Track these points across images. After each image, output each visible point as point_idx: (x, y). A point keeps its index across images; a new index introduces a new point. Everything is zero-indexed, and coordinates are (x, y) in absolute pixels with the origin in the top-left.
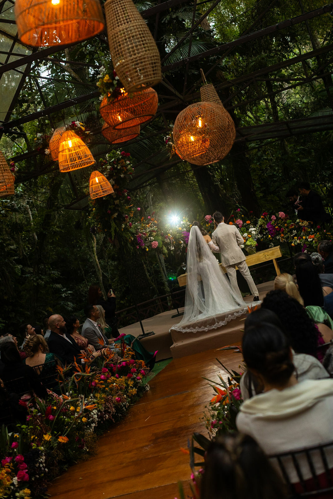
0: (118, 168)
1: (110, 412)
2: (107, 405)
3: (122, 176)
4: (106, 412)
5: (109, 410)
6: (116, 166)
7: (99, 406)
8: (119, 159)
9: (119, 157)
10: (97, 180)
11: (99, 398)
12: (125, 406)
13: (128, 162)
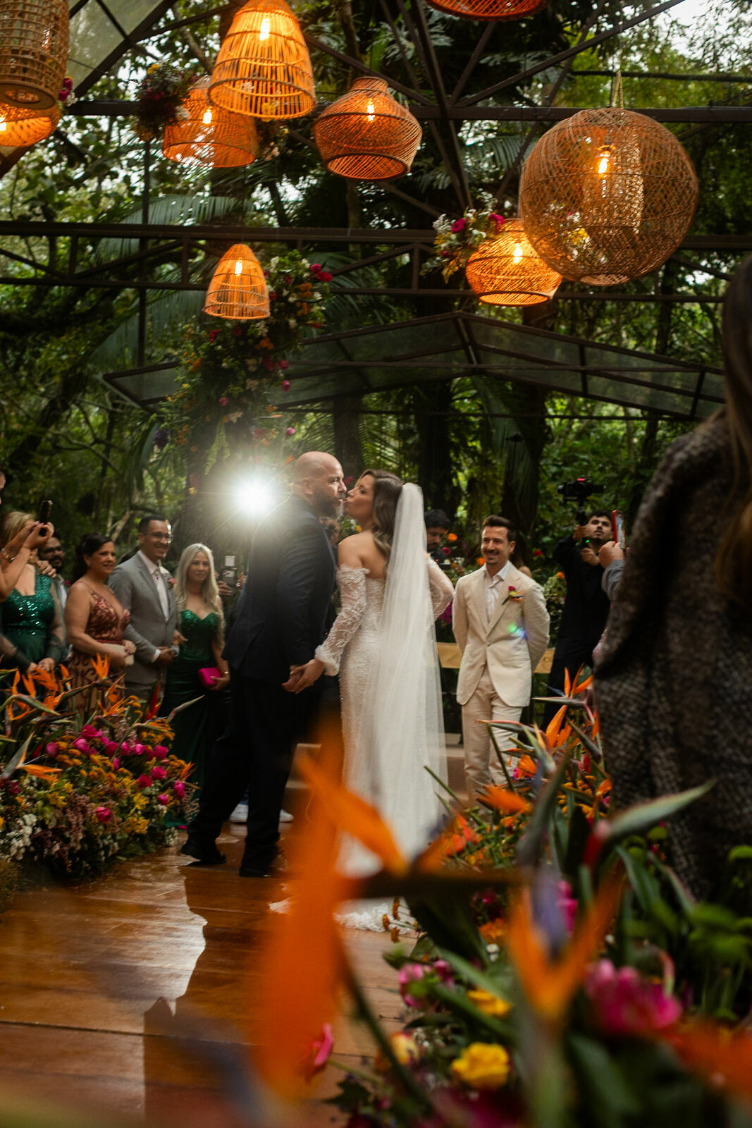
0: (291, 299)
1: (67, 841)
2: (68, 815)
3: (292, 322)
4: (58, 833)
5: (67, 834)
6: (285, 293)
7: (47, 809)
8: (299, 280)
9: (302, 275)
10: (239, 267)
11: (52, 788)
12: (106, 848)
13: (318, 296)
